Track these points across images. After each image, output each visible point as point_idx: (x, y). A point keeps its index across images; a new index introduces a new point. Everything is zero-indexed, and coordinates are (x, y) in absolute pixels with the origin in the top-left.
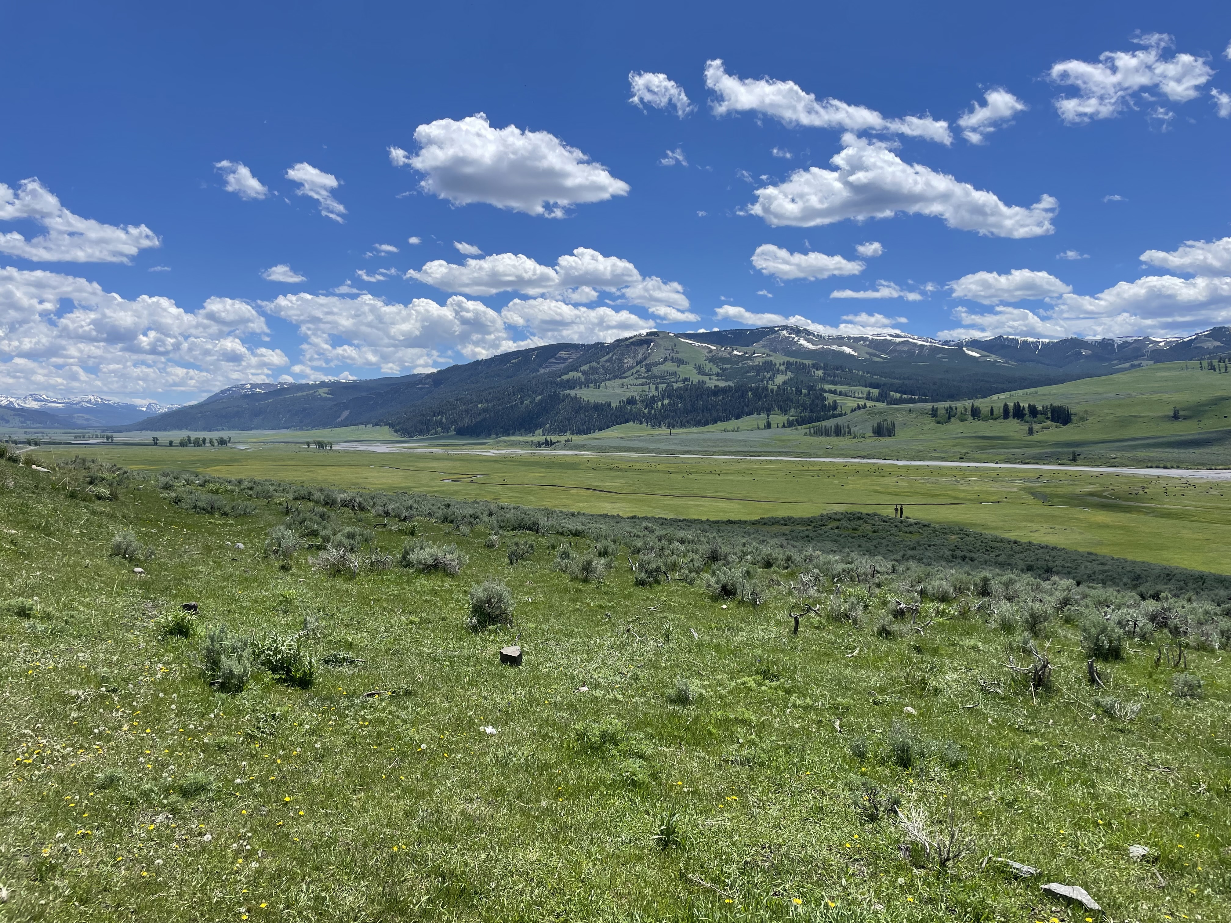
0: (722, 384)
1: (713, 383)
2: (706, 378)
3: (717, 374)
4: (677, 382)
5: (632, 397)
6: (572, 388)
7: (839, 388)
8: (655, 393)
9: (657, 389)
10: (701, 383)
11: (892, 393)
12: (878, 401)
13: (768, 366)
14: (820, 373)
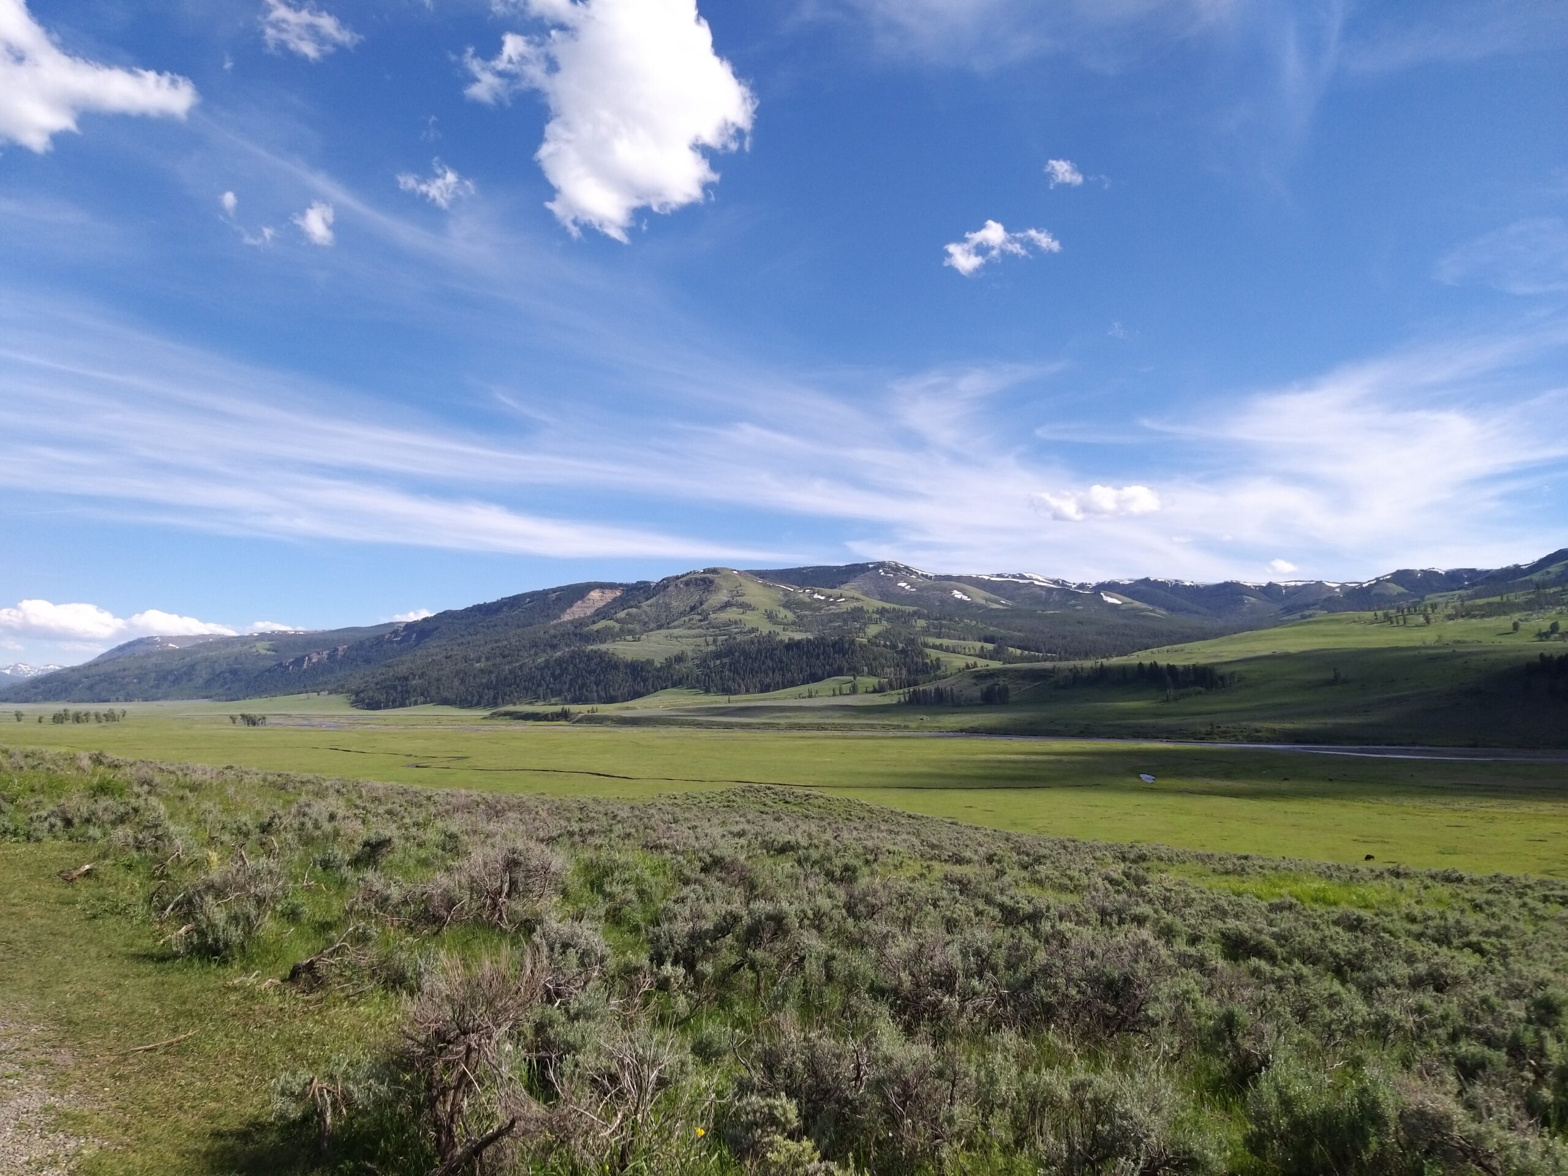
0: (798, 636)
1: (786, 636)
2: (778, 629)
3: (794, 623)
4: (741, 633)
5: (683, 653)
6: (603, 641)
7: (946, 642)
8: (713, 648)
9: (715, 642)
10: (772, 635)
11: (1011, 649)
12: (991, 658)
13: (857, 614)
14: (922, 623)
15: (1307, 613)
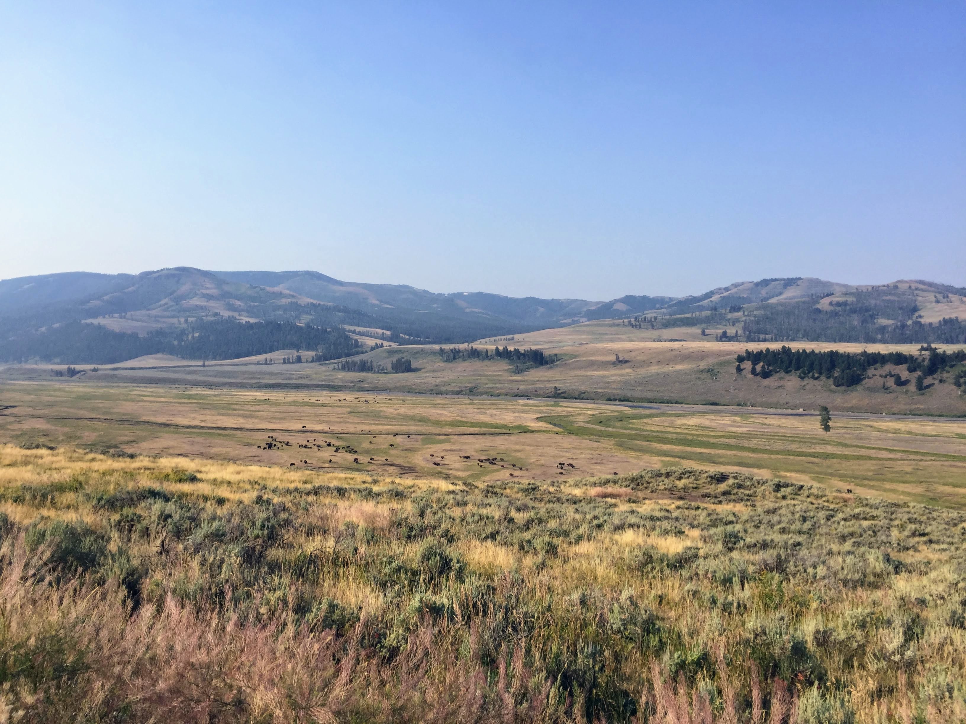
0: (252, 321)
1: (244, 319)
2: (236, 315)
3: (247, 311)
4: (207, 316)
5: (161, 328)
6: (95, 317)
7: (358, 329)
8: (185, 326)
9: (186, 321)
10: (231, 319)
11: (401, 335)
12: (391, 341)
15: (576, 319)
